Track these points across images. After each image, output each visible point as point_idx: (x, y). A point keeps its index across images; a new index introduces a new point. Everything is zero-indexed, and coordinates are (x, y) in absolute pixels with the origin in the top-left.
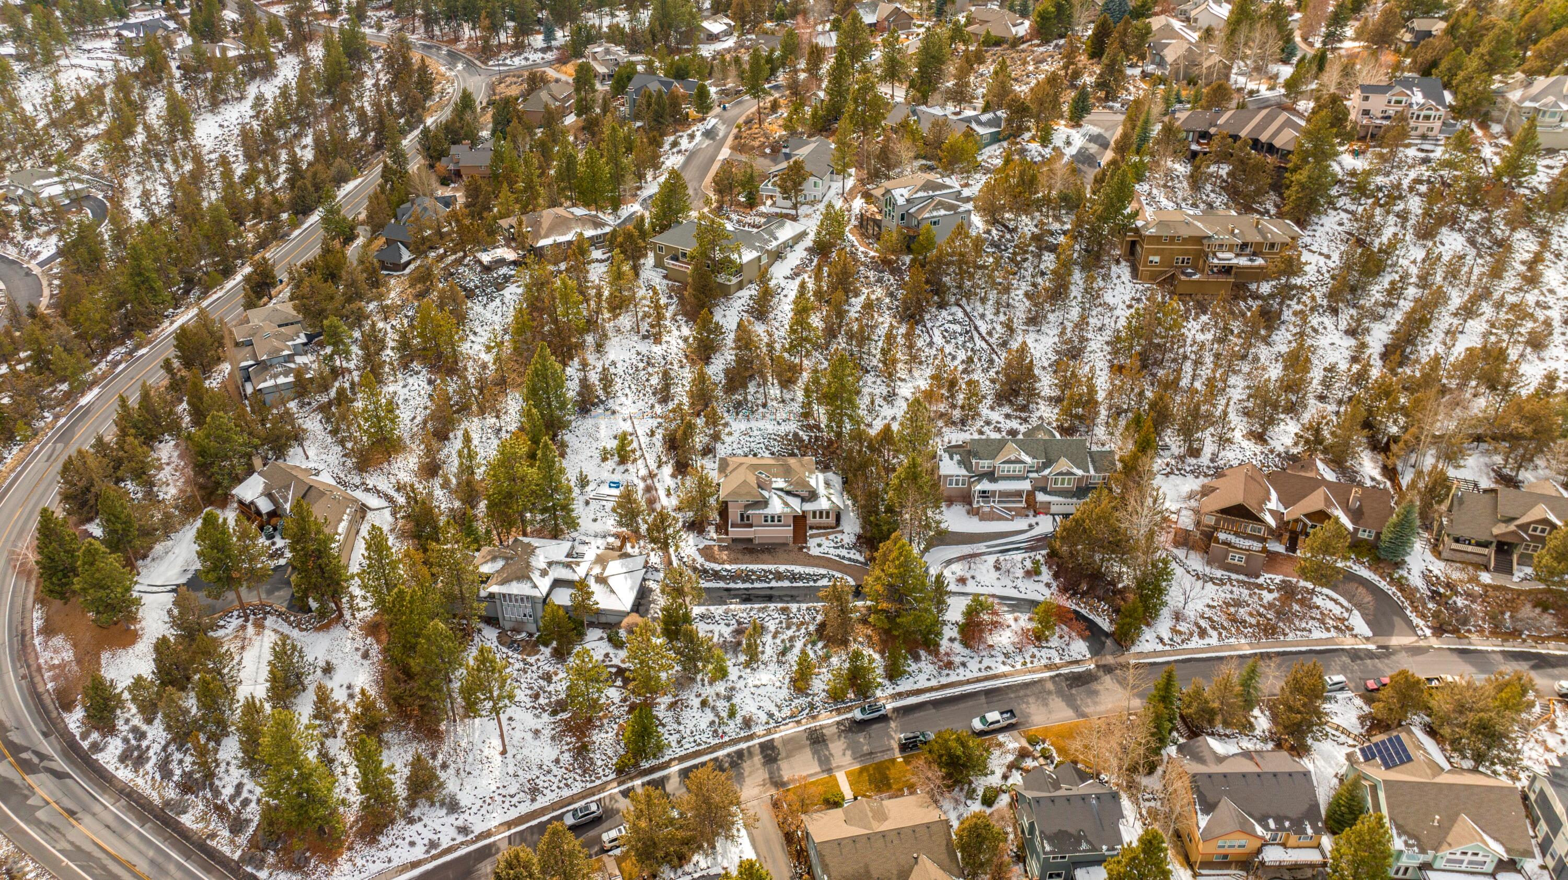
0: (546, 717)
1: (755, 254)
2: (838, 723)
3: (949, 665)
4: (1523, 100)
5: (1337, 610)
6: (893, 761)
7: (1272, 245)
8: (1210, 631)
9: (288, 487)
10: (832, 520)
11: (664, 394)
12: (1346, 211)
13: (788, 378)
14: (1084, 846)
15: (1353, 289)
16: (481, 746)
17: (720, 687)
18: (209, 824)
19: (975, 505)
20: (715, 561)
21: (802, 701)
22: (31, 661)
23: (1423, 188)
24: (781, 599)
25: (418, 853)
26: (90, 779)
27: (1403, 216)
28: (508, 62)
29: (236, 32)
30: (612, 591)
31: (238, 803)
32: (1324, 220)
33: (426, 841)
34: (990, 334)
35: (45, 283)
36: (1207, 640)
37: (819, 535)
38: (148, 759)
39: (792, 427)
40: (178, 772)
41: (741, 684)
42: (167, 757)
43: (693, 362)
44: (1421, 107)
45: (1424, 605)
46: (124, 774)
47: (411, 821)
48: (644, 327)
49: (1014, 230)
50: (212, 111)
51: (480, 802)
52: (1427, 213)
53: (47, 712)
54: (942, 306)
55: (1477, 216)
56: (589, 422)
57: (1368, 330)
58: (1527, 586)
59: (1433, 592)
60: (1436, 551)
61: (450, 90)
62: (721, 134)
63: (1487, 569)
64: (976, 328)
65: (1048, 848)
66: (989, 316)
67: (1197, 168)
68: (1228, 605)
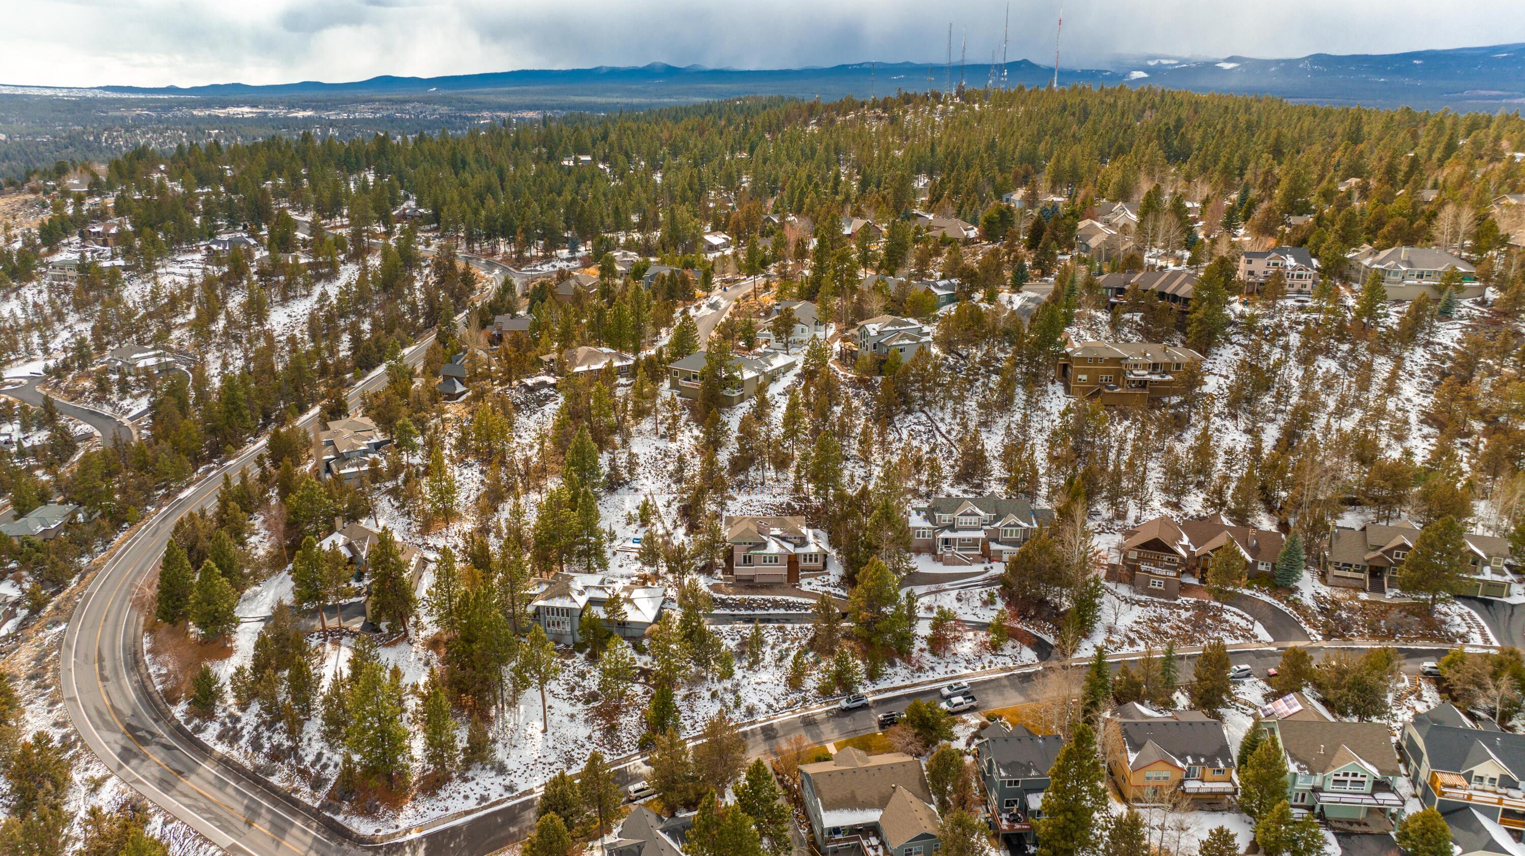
0: (580, 705)
1: (754, 374)
2: (827, 712)
3: (920, 669)
4: (1372, 263)
5: (1243, 623)
6: (875, 734)
7: (1178, 366)
8: (1138, 641)
9: (365, 539)
10: (819, 564)
11: (678, 476)
12: (1240, 345)
13: (781, 463)
14: (1033, 773)
15: (1249, 400)
16: (525, 727)
17: (728, 684)
18: (293, 783)
19: (939, 552)
20: (722, 593)
21: (797, 696)
22: (143, 670)
23: (1301, 328)
24: (778, 621)
25: (472, 804)
26: (194, 751)
27: (1286, 348)
28: (538, 268)
29: (305, 247)
30: (637, 608)
31: (318, 767)
32: (1222, 351)
33: (478, 796)
34: (949, 432)
35: (134, 432)
36: (1136, 648)
37: (809, 576)
38: (242, 736)
39: (786, 499)
40: (267, 746)
41: (745, 682)
42: (259, 734)
43: (702, 454)
44: (1294, 269)
45: (1315, 618)
46: (221, 749)
47: (466, 780)
48: (662, 429)
49: (966, 357)
50: (282, 305)
51: (524, 768)
52: (1304, 345)
53: (157, 705)
54: (909, 412)
55: (1345, 347)
56: (616, 498)
57: (1263, 429)
58: (1396, 601)
59: (1322, 608)
60: (1323, 578)
61: (490, 287)
62: (723, 306)
63: (1365, 591)
64: (937, 428)
65: (1003, 774)
66: (948, 420)
67: (1115, 315)
68: (1152, 621)
